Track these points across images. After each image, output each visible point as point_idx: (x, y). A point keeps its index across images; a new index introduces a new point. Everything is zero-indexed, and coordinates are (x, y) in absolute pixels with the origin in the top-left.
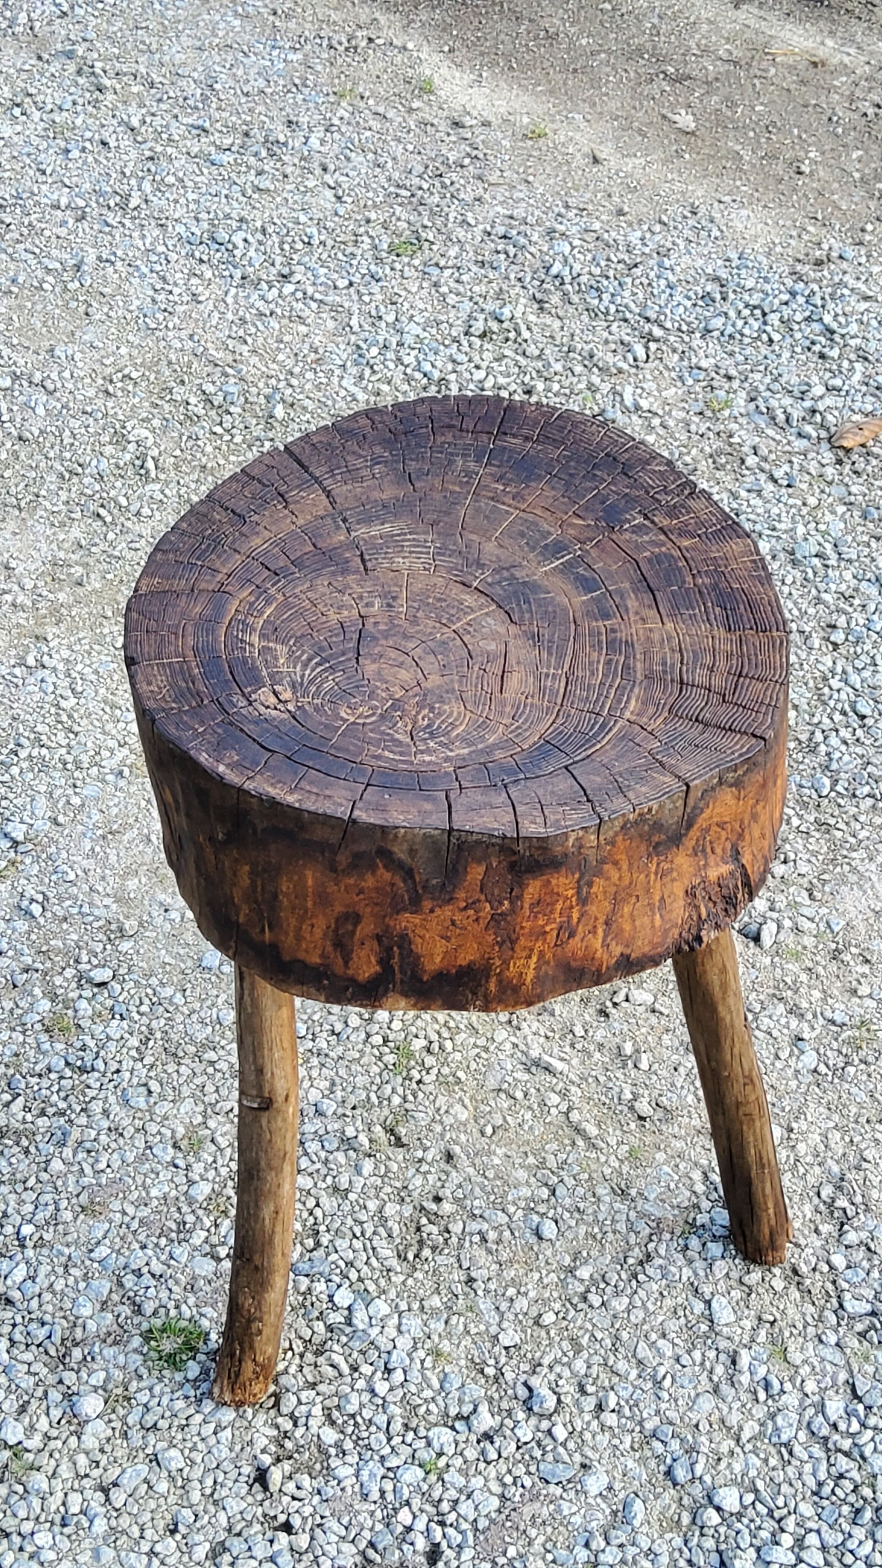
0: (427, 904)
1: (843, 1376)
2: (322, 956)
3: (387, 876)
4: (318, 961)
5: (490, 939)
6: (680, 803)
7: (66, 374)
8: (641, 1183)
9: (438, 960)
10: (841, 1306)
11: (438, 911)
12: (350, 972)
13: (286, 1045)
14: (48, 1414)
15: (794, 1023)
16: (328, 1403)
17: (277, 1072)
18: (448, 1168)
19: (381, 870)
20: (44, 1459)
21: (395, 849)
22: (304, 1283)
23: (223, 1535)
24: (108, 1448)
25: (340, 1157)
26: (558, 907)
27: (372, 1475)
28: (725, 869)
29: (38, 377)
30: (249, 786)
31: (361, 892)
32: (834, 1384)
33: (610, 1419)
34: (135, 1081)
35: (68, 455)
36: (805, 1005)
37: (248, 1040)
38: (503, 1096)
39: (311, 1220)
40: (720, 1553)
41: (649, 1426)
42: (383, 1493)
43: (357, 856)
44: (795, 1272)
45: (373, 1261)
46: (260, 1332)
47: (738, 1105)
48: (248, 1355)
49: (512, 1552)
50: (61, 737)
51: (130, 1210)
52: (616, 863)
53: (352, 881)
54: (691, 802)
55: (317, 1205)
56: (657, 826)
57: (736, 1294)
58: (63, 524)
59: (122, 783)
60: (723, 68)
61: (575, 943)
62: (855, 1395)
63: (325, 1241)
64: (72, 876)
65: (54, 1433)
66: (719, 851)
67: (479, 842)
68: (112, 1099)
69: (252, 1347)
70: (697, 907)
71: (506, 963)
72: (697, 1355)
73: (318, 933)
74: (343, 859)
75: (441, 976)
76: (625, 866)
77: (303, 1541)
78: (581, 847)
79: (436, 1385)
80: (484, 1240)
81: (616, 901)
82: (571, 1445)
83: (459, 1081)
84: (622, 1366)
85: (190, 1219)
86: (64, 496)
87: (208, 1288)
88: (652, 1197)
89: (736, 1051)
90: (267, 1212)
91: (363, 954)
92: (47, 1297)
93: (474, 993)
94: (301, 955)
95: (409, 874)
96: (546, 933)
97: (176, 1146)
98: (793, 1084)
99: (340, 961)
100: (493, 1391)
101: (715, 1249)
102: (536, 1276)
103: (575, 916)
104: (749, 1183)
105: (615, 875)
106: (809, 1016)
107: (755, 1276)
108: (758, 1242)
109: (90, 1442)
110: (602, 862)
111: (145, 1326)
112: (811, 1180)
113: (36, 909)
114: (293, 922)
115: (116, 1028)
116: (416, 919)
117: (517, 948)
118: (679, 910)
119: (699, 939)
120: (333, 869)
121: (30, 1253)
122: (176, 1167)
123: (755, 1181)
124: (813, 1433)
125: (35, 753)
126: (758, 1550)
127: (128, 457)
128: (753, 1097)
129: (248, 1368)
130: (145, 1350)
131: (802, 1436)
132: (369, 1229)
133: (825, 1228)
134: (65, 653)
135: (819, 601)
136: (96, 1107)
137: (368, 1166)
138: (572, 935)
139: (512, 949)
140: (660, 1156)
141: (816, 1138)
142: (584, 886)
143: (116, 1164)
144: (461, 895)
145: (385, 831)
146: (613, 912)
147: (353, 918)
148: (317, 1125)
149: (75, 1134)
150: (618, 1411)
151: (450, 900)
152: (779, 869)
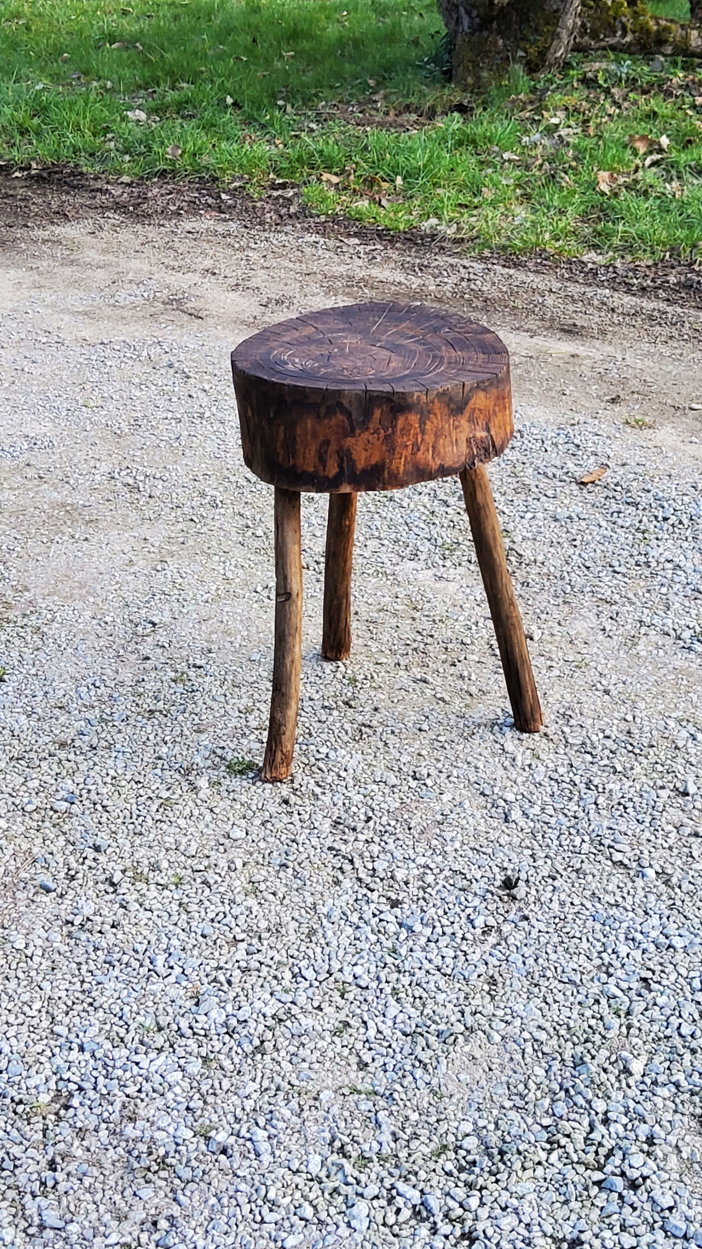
0: (358, 431)
1: (566, 762)
2: (315, 467)
3: (341, 416)
4: (312, 470)
5: (384, 448)
6: (461, 391)
8: (471, 713)
9: (363, 462)
10: (567, 743)
11: (362, 436)
12: (326, 474)
13: (297, 565)
14: (181, 789)
15: (549, 663)
16: (317, 780)
17: (293, 579)
18: (375, 713)
19: (338, 414)
20: (180, 801)
21: (344, 402)
22: (304, 747)
23: (267, 818)
24: (211, 798)
25: (322, 712)
26: (412, 432)
27: (339, 799)
28: (483, 434)
30: (285, 382)
31: (330, 427)
32: (562, 764)
33: (454, 780)
34: (219, 693)
35: (175, 501)
36: (553, 656)
37: (280, 562)
38: (402, 690)
40: (505, 813)
41: (472, 780)
42: (344, 804)
43: (328, 407)
44: (546, 735)
45: (339, 740)
46: (284, 733)
48: (279, 748)
49: (406, 817)
50: (176, 592)
51: (218, 731)
52: (435, 414)
53: (326, 422)
54: (465, 391)
56: (451, 399)
57: (517, 742)
58: (174, 524)
60: (524, 359)
61: (420, 454)
62: (572, 766)
63: (315, 735)
64: (183, 634)
65: (185, 794)
66: (480, 424)
67: (378, 396)
68: (207, 699)
69: (281, 743)
70: (472, 448)
71: (391, 461)
72: (497, 759)
73: (312, 453)
74: (323, 411)
75: (364, 471)
76: (439, 418)
77: (307, 817)
78: (419, 401)
79: (370, 774)
80: (393, 732)
81: (437, 436)
82: (435, 787)
83: (381, 687)
84: (460, 765)
85: (248, 732)
88: (476, 717)
91: (331, 462)
92: (179, 756)
93: (379, 480)
94: (306, 468)
95: (349, 415)
96: (407, 446)
97: (240, 712)
99: (322, 468)
100: (397, 774)
101: (506, 729)
102: (419, 742)
103: (420, 439)
105: (435, 422)
107: (525, 735)
108: (525, 714)
109: (201, 795)
110: (429, 412)
111: (227, 763)
112: (555, 708)
113: (166, 645)
114: (302, 450)
115: (207, 679)
116: (353, 440)
117: (396, 453)
118: (464, 447)
119: (474, 464)
120: (319, 417)
121: (169, 745)
122: (240, 717)
124: (551, 778)
125: (163, 597)
126: (523, 811)
128: (514, 614)
129: (279, 755)
130: (228, 770)
131: (546, 779)
132: (336, 731)
133: (560, 722)
134: (176, 566)
136: (200, 702)
137: (335, 713)
138: (418, 450)
139: (394, 454)
140: (481, 705)
141: (558, 696)
142: (422, 423)
143: (211, 717)
144: (371, 426)
145: (339, 392)
146: (436, 442)
147: (327, 443)
148: (311, 703)
149: (190, 709)
150: (458, 777)
151: (367, 429)
152: (544, 616)
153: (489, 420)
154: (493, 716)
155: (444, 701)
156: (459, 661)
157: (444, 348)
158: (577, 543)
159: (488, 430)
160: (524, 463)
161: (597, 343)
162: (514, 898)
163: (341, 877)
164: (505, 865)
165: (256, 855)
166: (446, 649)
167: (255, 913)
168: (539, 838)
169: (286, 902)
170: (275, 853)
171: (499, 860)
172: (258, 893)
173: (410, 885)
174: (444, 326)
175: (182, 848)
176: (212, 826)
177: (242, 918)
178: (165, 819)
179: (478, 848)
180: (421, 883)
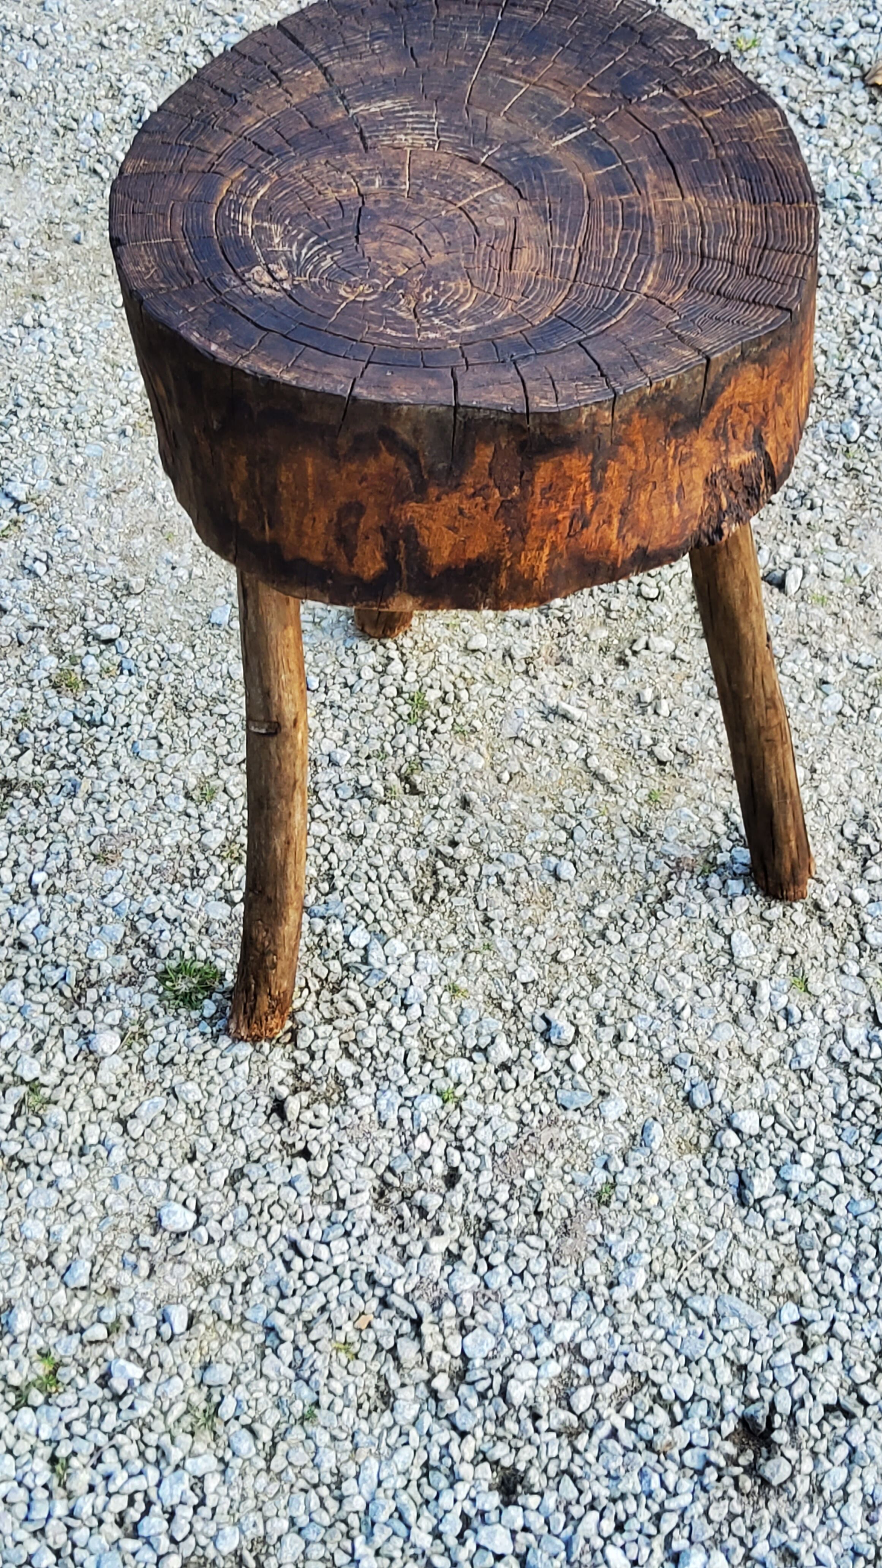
0: (433, 491)
1: (865, 1004)
2: (326, 553)
3: (391, 460)
4: (321, 558)
5: (500, 528)
6: (700, 378)
7: (59, 27)
8: (660, 825)
9: (446, 554)
10: (864, 938)
11: (445, 500)
12: (355, 570)
13: (293, 666)
14: (64, 1051)
15: (819, 666)
16: (345, 1037)
17: (285, 695)
18: (464, 813)
19: (384, 454)
20: (61, 1093)
21: (398, 429)
22: (319, 924)
23: (241, 1163)
24: (125, 1083)
25: (355, 805)
26: (572, 492)
27: (389, 1104)
28: (747, 456)
29: (29, 31)
30: (243, 364)
31: (364, 479)
32: (856, 1012)
33: (628, 1048)
34: (145, 734)
35: (61, 110)
36: (830, 648)
37: (253, 662)
38: (520, 743)
39: (326, 865)
40: (739, 1173)
41: (668, 1055)
42: (400, 1121)
43: (358, 439)
44: (817, 906)
45: (389, 903)
46: (274, 966)
47: (760, 730)
48: (264, 988)
49: (530, 1174)
50: (61, 397)
51: (143, 858)
52: (631, 445)
53: (353, 467)
54: (711, 377)
55: (332, 850)
56: (675, 404)
57: (757, 929)
58: (58, 182)
59: (125, 442)
61: (589, 533)
63: (340, 883)
64: (76, 535)
65: (70, 1069)
66: (741, 435)
67: (487, 420)
68: (122, 752)
69: (267, 981)
70: (717, 498)
71: (517, 555)
72: (717, 987)
73: (320, 527)
74: (344, 442)
75: (448, 572)
76: (641, 450)
77: (321, 1166)
78: (594, 424)
79: (454, 1020)
80: (501, 882)
81: (633, 488)
82: (589, 1073)
83: (474, 731)
84: (640, 999)
85: (204, 866)
86: (58, 152)
87: (223, 931)
88: (671, 838)
89: (758, 671)
90: (278, 842)
91: (368, 548)
92: (61, 941)
93: (485, 590)
94: (303, 553)
95: (413, 457)
96: (557, 522)
97: (188, 796)
98: (817, 726)
99: (344, 559)
100: (510, 1024)
101: (736, 886)
102: (554, 915)
103: (589, 503)
105: (631, 458)
106: (835, 660)
107: (777, 910)
108: (779, 876)
109: (106, 1076)
110: (618, 442)
111: (160, 967)
112: (835, 819)
113: (40, 568)
114: (293, 515)
115: (124, 683)
116: (422, 509)
117: (529, 540)
118: (698, 499)
119: (719, 531)
120: (334, 455)
121: (42, 899)
122: (189, 816)
123: (777, 812)
124: (833, 1059)
125: (35, 413)
126: (778, 1169)
127: (124, 111)
128: (775, 722)
129: (264, 1002)
130: (161, 990)
131: (823, 1061)
132: (385, 873)
133: (848, 864)
134: (64, 312)
136: (106, 760)
137: (382, 813)
138: (586, 525)
139: (524, 540)
140: (680, 799)
141: (839, 778)
142: (597, 469)
143: (128, 814)
144: (469, 480)
145: (386, 408)
146: (629, 500)
147: (356, 509)
148: (331, 774)
149: (85, 786)
150: (637, 1041)
151: (458, 487)
152: (805, 515)
153: (764, 421)
154: (704, 838)
155: (605, 783)
156: (635, 653)
159: (759, 442)
160: (757, 17)
162: (766, 1483)
163: (394, 1381)
164: (744, 1355)
165: (215, 1288)
166: (608, 610)
167: (211, 1501)
168: (814, 1265)
169: (278, 1463)
170: (257, 1286)
171: (729, 1340)
172: (219, 1429)
173: (543, 1425)
175: (61, 1260)
176: (127, 1181)
177: (185, 1513)
178: (27, 1155)
179: (685, 1293)
180: (564, 1415)
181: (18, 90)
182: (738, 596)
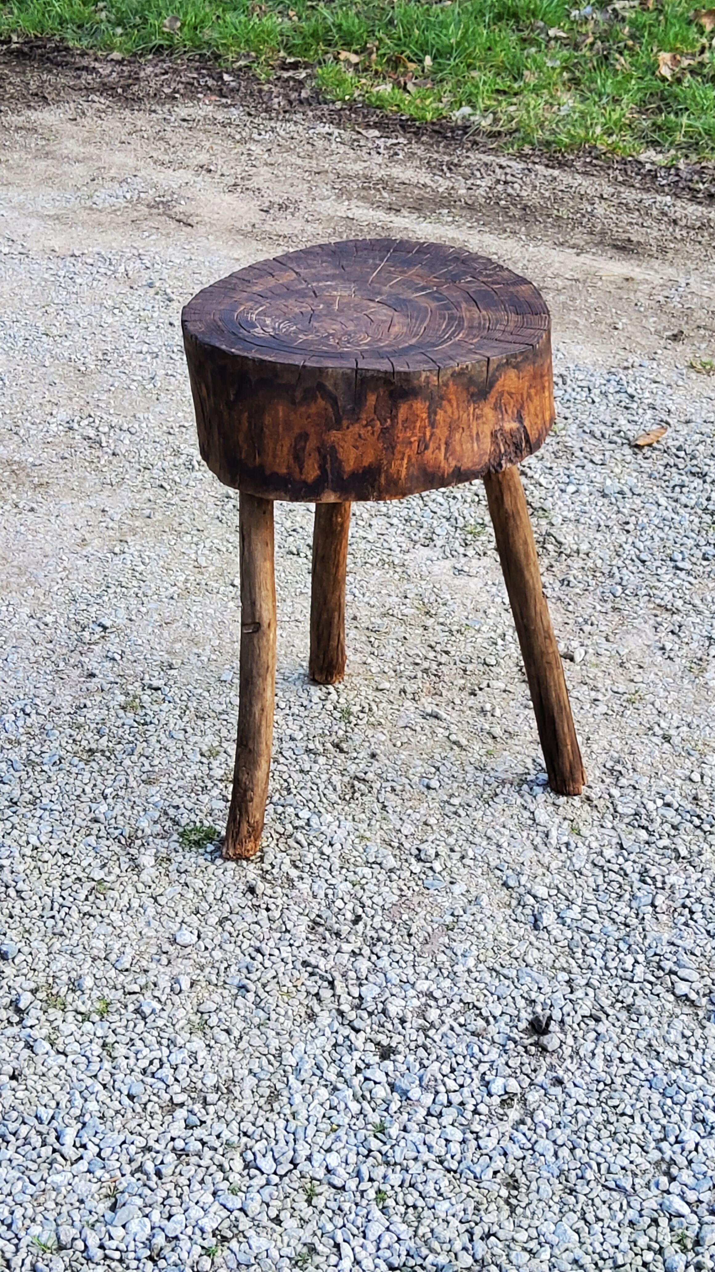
0: (345, 423)
1: (615, 840)
2: (288, 467)
3: (323, 403)
4: (284, 471)
5: (380, 445)
6: (484, 369)
8: (494, 765)
9: (352, 463)
10: (616, 812)
11: (351, 428)
12: (303, 477)
13: (269, 587)
14: (120, 867)
15: (593, 694)
16: (293, 858)
17: (264, 605)
18: (372, 760)
19: (320, 400)
20: (117, 885)
21: (327, 384)
22: (280, 809)
23: (227, 914)
24: (157, 881)
25: (305, 757)
26: (418, 424)
27: (320, 887)
28: (515, 425)
31: (309, 417)
32: (610, 844)
33: (469, 862)
34: (177, 728)
35: (143, 460)
36: (600, 685)
38: (408, 729)
40: (534, 915)
41: (493, 864)
42: (326, 895)
43: (306, 391)
44: (588, 799)
45: (324, 800)
46: (252, 800)
47: (542, 653)
48: (245, 817)
49: (405, 917)
50: (135, 583)
51: (173, 782)
52: (449, 401)
53: (303, 409)
54: (491, 369)
56: (471, 380)
57: (551, 808)
58: (139, 491)
60: (568, 283)
61: (428, 453)
62: (622, 848)
63: (294, 791)
64: (140, 642)
65: (123, 874)
66: (510, 412)
67: (372, 377)
68: (162, 736)
69: (247, 812)
70: (498, 445)
71: (390, 463)
72: (525, 834)
73: (285, 449)
74: (299, 394)
75: (353, 474)
76: (455, 405)
77: (277, 914)
78: (428, 383)
79: (362, 850)
80: (393, 790)
81: (452, 429)
82: (444, 873)
83: (380, 724)
84: (477, 840)
85: (210, 785)
86: (140, 478)
88: (500, 770)
89: (538, 609)
90: (257, 710)
91: (310, 462)
92: (120, 818)
93: (373, 487)
94: (276, 469)
95: (334, 401)
96: (411, 443)
97: (202, 755)
98: (592, 720)
99: (297, 470)
100: (397, 852)
101: (538, 790)
102: (426, 805)
103: (428, 434)
104: (554, 722)
105: (450, 411)
106: (603, 690)
107: (563, 799)
108: (562, 774)
109: (144, 876)
110: (442, 398)
111: (181, 830)
112: (600, 760)
113: (118, 657)
114: (271, 445)
115: (165, 706)
116: (339, 435)
117: (396, 452)
118: (487, 444)
119: (500, 465)
120: (293, 403)
121: (110, 800)
122: (202, 763)
123: (557, 720)
124: (595, 864)
125: (118, 590)
126: (558, 914)
127: (181, 461)
128: (551, 650)
129: (245, 827)
130: (181, 840)
131: (589, 866)
132: (322, 787)
133: (608, 781)
134: (138, 548)
135: (619, 512)
136: (153, 740)
137: (322, 760)
138: (426, 448)
139: (393, 453)
140: (506, 753)
141: (605, 743)
142: (432, 412)
143: (165, 761)
144: (364, 416)
145: (321, 370)
146: (450, 437)
147: (304, 436)
148: (292, 744)
149: (139, 749)
150: (474, 859)
151: (358, 420)
152: (587, 628)
153: (522, 406)
154: (520, 770)
155: (460, 746)
156: (481, 689)
157: (464, 305)
158: (630, 527)
159: (520, 419)
160: (566, 418)
161: (656, 264)
162: (545, 1049)
163: (317, 1009)
164: (533, 995)
165: (208, 970)
166: (465, 671)
167: (201, 1062)
168: (579, 955)
169: (243, 1045)
170: (233, 969)
171: (525, 988)
172: (208, 1031)
173: (407, 1025)
174: (465, 273)
175: (113, 957)
176: (155, 924)
177: (184, 1069)
178: (95, 911)
179: (498, 968)
180: (421, 1021)
181: (117, 451)
182: (522, 552)
